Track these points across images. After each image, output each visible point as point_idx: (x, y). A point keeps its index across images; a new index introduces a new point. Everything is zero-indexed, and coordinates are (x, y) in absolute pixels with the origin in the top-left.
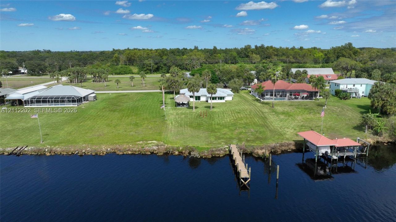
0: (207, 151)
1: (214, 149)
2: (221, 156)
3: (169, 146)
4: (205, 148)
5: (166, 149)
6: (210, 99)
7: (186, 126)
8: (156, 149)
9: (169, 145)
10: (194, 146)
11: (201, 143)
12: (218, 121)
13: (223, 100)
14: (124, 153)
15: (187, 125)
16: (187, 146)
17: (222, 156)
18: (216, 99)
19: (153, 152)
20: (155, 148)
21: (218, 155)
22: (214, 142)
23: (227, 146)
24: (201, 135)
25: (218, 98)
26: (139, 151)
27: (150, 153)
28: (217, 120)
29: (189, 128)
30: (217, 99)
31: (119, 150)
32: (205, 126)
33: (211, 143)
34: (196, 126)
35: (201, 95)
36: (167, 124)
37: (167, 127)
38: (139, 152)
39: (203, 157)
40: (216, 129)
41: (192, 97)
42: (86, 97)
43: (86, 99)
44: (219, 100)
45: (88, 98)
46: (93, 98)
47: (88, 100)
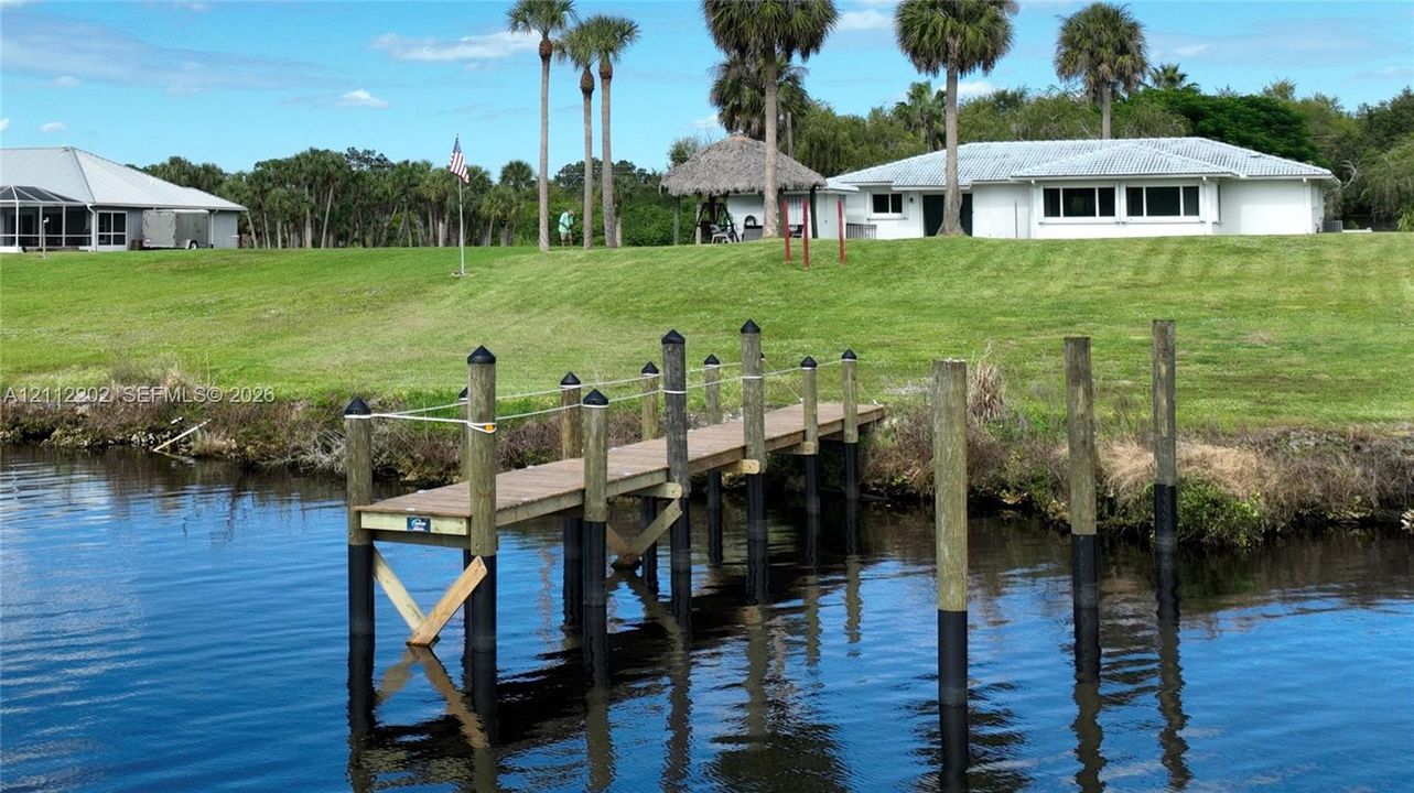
6: (1040, 204)
13: (1182, 218)
18: (1107, 208)
25: (1134, 195)
30: (1121, 202)
35: (985, 185)
41: (887, 201)
42: (129, 221)
43: (128, 234)
44: (1145, 218)
45: (145, 228)
46: (174, 228)
47: (141, 242)
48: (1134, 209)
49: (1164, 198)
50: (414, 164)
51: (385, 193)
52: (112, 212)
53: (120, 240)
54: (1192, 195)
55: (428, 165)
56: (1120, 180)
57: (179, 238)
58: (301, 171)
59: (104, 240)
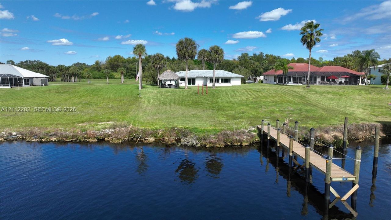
0: (214, 135)
1: (228, 132)
2: (244, 144)
3: (136, 128)
4: (210, 131)
5: (132, 132)
6: (209, 81)
7: (173, 104)
8: (110, 133)
9: (138, 127)
10: (187, 128)
11: (200, 124)
12: (227, 99)
13: (228, 83)
14: (42, 140)
15: (175, 103)
16: (173, 128)
17: (247, 144)
18: (218, 82)
19: (103, 140)
20: (109, 131)
21: (239, 142)
22: (226, 123)
23: (254, 129)
24: (201, 113)
25: (222, 80)
26: (75, 136)
27: (95, 140)
28: (225, 99)
29: (178, 107)
30: (220, 81)
31: (35, 136)
32: (206, 104)
33: (220, 123)
34: (191, 104)
35: (197, 77)
36: (141, 102)
37: (139, 105)
38: (72, 138)
39: (208, 146)
40: (226, 107)
41: (183, 79)
42: (30, 80)
43: (30, 83)
44: (223, 83)
45: (34, 81)
46: (41, 81)
47: (33, 84)
48: (222, 82)
49: (226, 80)
50: (62, 65)
51: (53, 70)
52: (27, 79)
53: (28, 84)
54: (230, 80)
55: (64, 66)
56: (220, 77)
57: (42, 83)
58: (38, 66)
59: (25, 84)
